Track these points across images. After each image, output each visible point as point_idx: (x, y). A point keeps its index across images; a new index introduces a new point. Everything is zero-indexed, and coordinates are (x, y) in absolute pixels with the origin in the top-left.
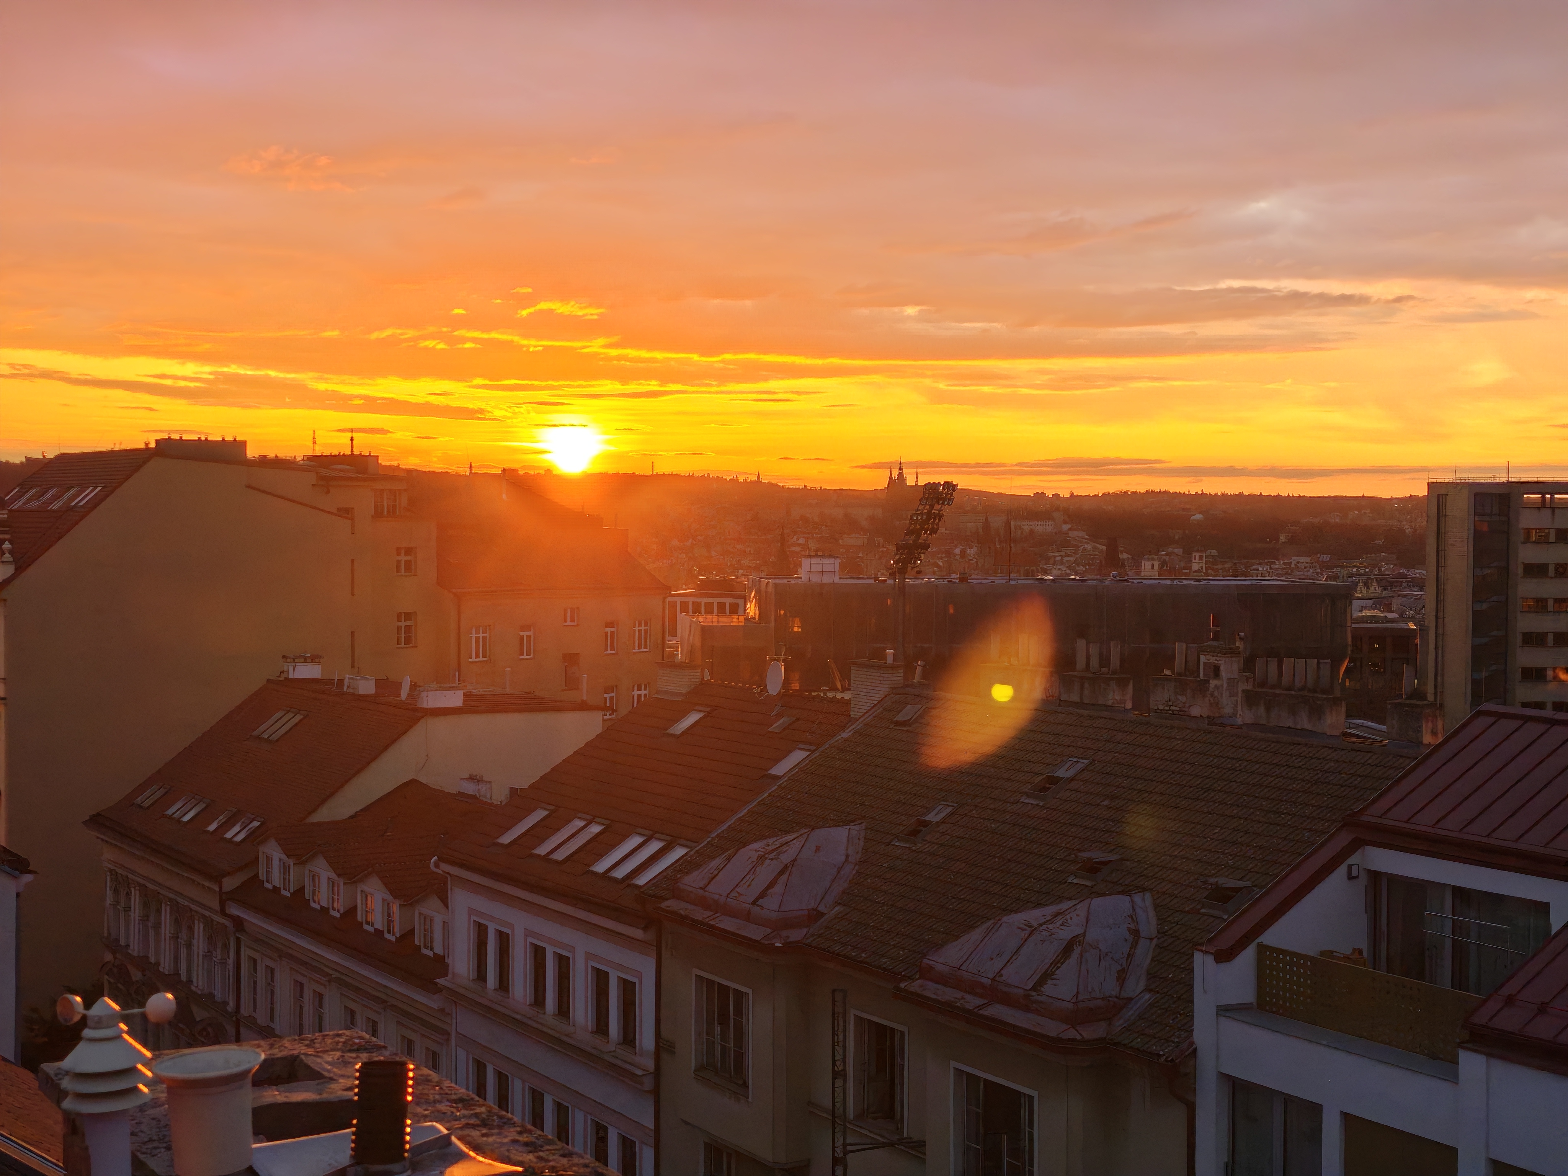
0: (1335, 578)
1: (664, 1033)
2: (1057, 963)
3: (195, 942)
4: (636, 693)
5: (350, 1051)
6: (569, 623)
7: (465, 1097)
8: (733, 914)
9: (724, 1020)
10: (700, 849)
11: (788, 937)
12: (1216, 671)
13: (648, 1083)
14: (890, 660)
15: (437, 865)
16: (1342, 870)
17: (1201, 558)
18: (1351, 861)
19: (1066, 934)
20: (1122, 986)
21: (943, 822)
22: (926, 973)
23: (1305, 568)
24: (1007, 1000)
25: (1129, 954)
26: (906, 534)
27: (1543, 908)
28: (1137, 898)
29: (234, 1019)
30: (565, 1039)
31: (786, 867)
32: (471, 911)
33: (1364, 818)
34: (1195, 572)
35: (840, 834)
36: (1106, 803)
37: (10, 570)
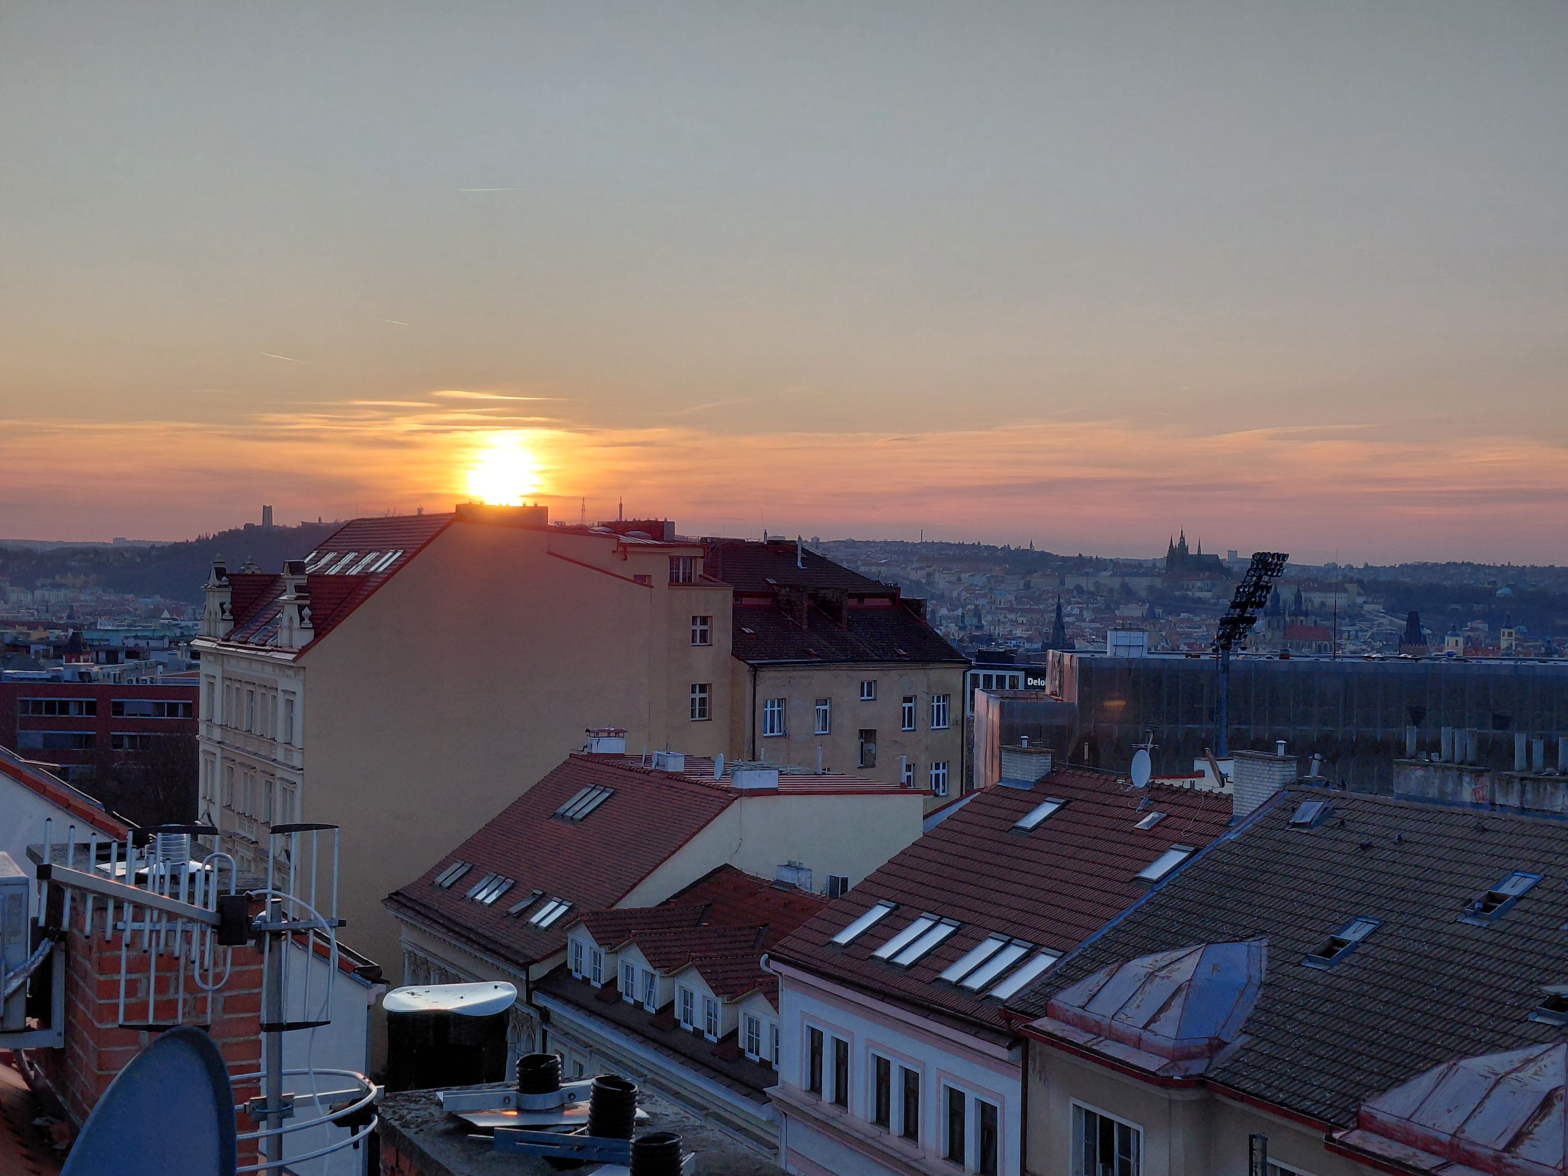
6: (865, 697)
37: (309, 636)
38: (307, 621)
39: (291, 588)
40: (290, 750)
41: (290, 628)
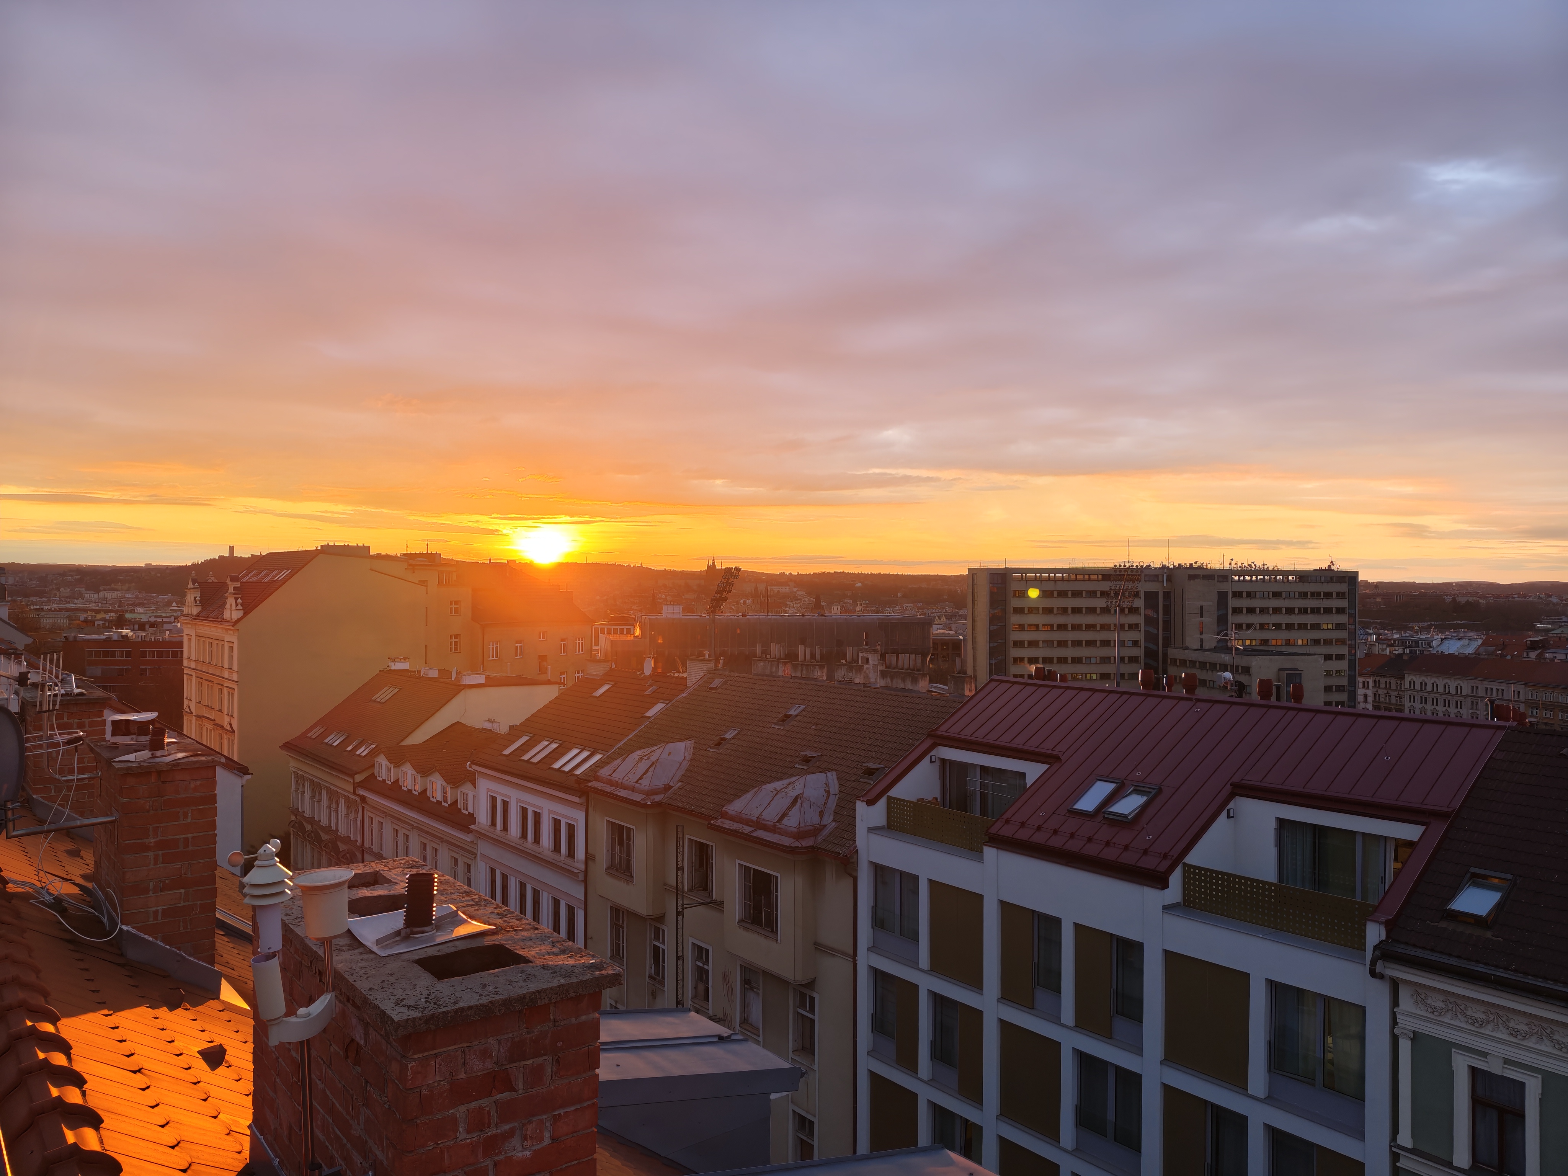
0: (925, 614)
1: (590, 851)
2: (789, 808)
3: (340, 809)
4: (577, 675)
5: (407, 868)
6: (541, 639)
7: (467, 891)
8: (625, 788)
9: (621, 843)
10: (609, 755)
11: (654, 799)
12: (867, 660)
13: (581, 877)
14: (707, 657)
15: (470, 767)
16: (928, 758)
17: (861, 605)
18: (931, 754)
19: (794, 794)
20: (821, 819)
21: (733, 738)
22: (725, 815)
23: (911, 609)
24: (765, 828)
25: (825, 803)
26: (716, 593)
27: (1022, 775)
28: (829, 774)
29: (361, 849)
30: (537, 855)
31: (653, 764)
32: (488, 790)
33: (938, 733)
34: (858, 611)
35: (681, 745)
36: (813, 727)
37: (241, 614)
38: (239, 606)
39: (231, 590)
40: (232, 672)
41: (231, 610)
